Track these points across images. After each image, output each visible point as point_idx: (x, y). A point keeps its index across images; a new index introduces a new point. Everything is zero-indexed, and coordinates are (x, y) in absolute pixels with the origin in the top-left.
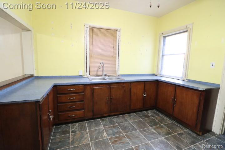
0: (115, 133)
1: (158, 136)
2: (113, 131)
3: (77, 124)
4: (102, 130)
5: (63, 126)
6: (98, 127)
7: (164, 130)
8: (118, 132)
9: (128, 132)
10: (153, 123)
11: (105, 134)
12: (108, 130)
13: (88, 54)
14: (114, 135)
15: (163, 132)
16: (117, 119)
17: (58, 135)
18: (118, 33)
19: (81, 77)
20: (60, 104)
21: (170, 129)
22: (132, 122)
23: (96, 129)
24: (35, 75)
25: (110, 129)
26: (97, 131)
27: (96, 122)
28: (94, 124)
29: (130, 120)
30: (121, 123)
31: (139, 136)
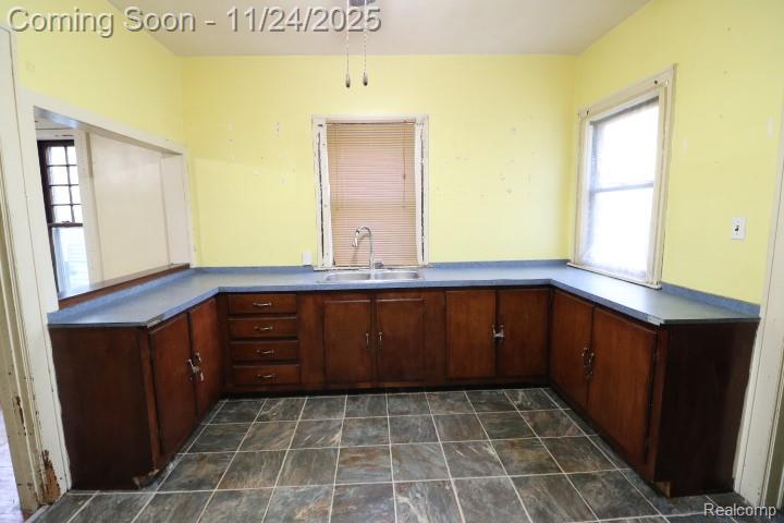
0: (369, 438)
1: (497, 468)
2: (363, 432)
3: (282, 402)
4: (337, 424)
5: (245, 401)
6: (330, 416)
7: (531, 455)
8: (376, 437)
9: (407, 442)
10: (506, 429)
11: (338, 437)
12: (351, 428)
13: (327, 201)
14: (361, 442)
15: (521, 461)
16: (399, 401)
17: (225, 420)
18: (418, 130)
19: (308, 269)
20: (236, 343)
21: (556, 455)
22: (437, 417)
23: (322, 422)
24: (194, 264)
25: (359, 427)
26: (321, 427)
27: (333, 402)
28: (323, 408)
29: (435, 410)
30: (402, 413)
31: (433, 459)
